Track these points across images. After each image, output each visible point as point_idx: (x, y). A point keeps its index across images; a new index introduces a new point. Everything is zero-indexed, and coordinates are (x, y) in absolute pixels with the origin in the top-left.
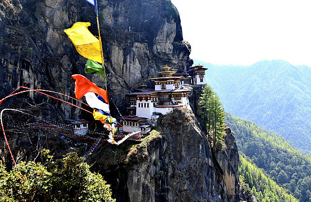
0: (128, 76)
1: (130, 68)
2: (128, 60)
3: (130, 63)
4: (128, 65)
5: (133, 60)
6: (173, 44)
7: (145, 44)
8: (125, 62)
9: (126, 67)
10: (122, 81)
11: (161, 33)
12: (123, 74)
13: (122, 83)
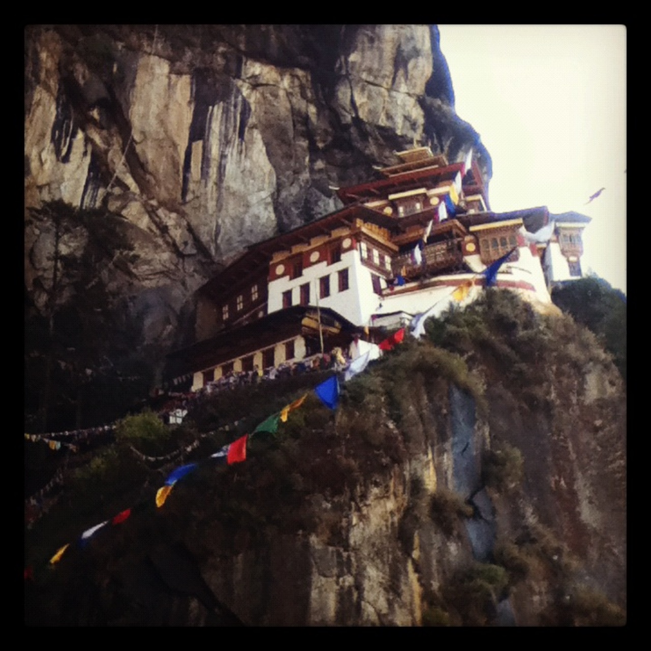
0: (211, 205)
1: (221, 169)
2: (216, 126)
3: (226, 142)
4: (215, 151)
5: (241, 135)
6: (421, 102)
7: (300, 73)
8: (198, 131)
9: (206, 160)
10: (178, 225)
11: (372, 40)
12: (185, 192)
13: (177, 234)
